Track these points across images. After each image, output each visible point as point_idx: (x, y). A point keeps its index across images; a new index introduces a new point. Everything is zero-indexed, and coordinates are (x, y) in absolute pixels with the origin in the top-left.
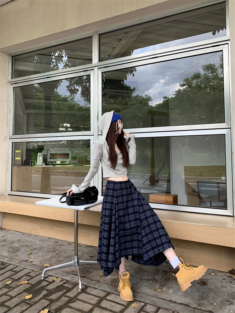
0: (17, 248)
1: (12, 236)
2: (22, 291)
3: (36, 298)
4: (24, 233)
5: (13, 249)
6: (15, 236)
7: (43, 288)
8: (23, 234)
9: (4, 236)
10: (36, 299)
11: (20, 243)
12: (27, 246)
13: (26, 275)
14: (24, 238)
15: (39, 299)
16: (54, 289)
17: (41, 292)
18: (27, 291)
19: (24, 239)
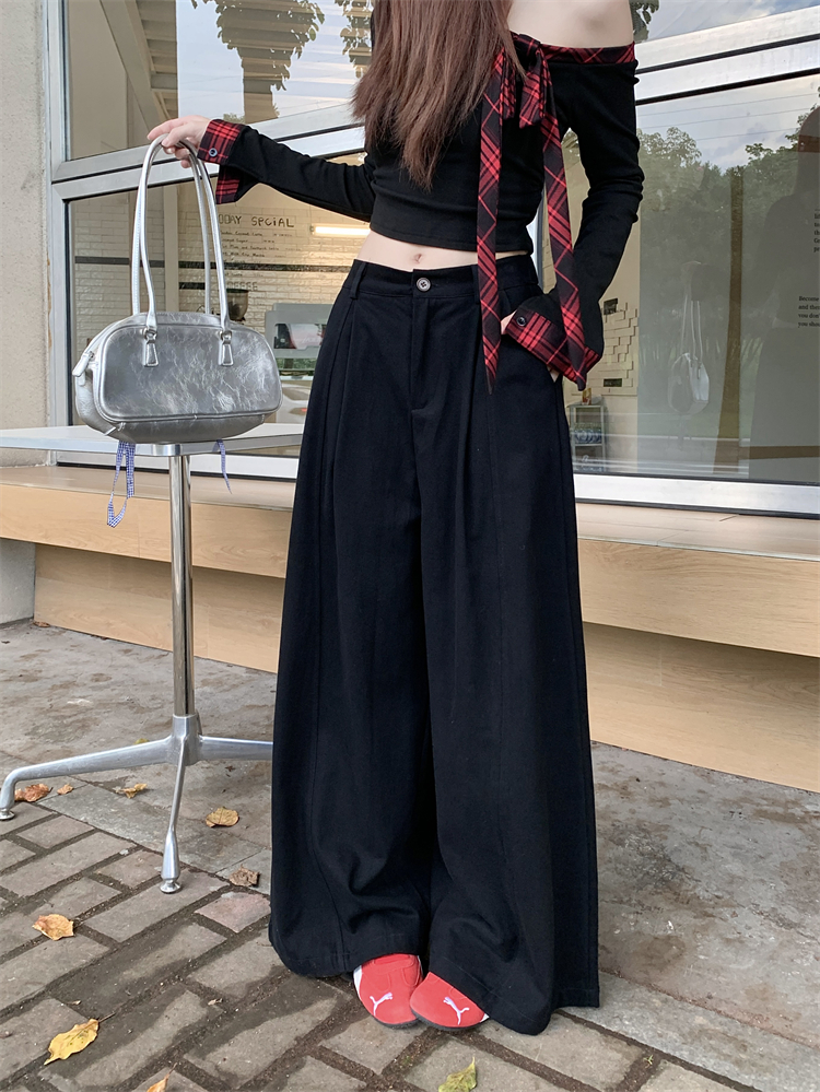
0: (81, 717)
1: (73, 655)
2: (36, 989)
3: (121, 1052)
4: (129, 647)
5: (56, 718)
6: (85, 658)
7: (180, 974)
8: (127, 651)
9: (35, 656)
10: (121, 1063)
11: (101, 688)
12: (131, 708)
13: (89, 873)
14: (127, 666)
15: (141, 1062)
16: (251, 986)
17: (161, 1009)
18: (72, 990)
19: (126, 671)
